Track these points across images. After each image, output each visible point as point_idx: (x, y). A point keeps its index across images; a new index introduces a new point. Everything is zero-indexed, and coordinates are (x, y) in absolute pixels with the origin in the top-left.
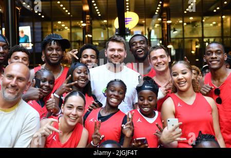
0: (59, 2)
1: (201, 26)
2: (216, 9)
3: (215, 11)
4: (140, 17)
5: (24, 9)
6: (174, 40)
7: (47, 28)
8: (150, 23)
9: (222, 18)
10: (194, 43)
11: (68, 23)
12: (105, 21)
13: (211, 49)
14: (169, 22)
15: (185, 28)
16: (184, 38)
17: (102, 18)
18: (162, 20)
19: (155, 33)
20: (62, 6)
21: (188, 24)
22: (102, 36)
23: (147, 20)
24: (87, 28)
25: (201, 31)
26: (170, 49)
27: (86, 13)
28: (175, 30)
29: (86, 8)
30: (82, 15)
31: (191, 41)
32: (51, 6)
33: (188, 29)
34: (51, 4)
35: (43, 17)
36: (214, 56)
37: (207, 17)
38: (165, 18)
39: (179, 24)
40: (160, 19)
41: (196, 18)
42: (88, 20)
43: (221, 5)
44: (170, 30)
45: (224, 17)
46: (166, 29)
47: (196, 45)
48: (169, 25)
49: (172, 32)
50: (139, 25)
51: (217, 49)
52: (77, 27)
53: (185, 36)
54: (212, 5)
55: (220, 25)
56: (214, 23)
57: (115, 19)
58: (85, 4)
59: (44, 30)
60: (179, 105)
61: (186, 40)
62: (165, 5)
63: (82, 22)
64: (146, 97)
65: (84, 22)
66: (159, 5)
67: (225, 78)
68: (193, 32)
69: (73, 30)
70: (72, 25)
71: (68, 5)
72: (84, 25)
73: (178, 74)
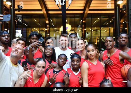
0: (35, 19)
1: (100, 32)
2: (106, 24)
3: (106, 25)
4: (72, 27)
5: (18, 22)
6: (87, 38)
7: (29, 31)
8: (76, 30)
9: (109, 28)
10: (96, 39)
11: (39, 29)
12: (56, 28)
13: (107, 40)
14: (85, 29)
15: (92, 32)
16: (92, 37)
17: (54, 27)
18: (82, 28)
19: (79, 35)
20: (36, 21)
21: (94, 30)
22: (54, 35)
23: (75, 28)
24: (47, 31)
25: (100, 34)
26: (86, 41)
27: (47, 24)
28: (88, 33)
29: (47, 22)
30: (45, 25)
31: (95, 38)
32: (31, 21)
33: (94, 33)
34: (31, 20)
35: (27, 25)
36: (108, 43)
37: (103, 28)
38: (83, 27)
39: (90, 31)
40: (81, 28)
41: (97, 28)
42: (48, 27)
43: (109, 22)
44: (86, 33)
45: (110, 28)
46: (84, 32)
47: (98, 40)
48: (85, 31)
49: (86, 34)
50: (71, 30)
51: (110, 39)
52: (43, 31)
53: (93, 36)
54: (105, 22)
55: (108, 31)
56: (106, 30)
57: (60, 27)
58: (47, 20)
59: (27, 32)
60: (90, 64)
61: (93, 38)
62: (83, 22)
63: (45, 28)
64: (76, 60)
65: (46, 28)
66: (81, 22)
67: (113, 54)
68: (96, 34)
69: (41, 32)
70: (41, 30)
71: (39, 20)
72: (46, 30)
73: (90, 51)
